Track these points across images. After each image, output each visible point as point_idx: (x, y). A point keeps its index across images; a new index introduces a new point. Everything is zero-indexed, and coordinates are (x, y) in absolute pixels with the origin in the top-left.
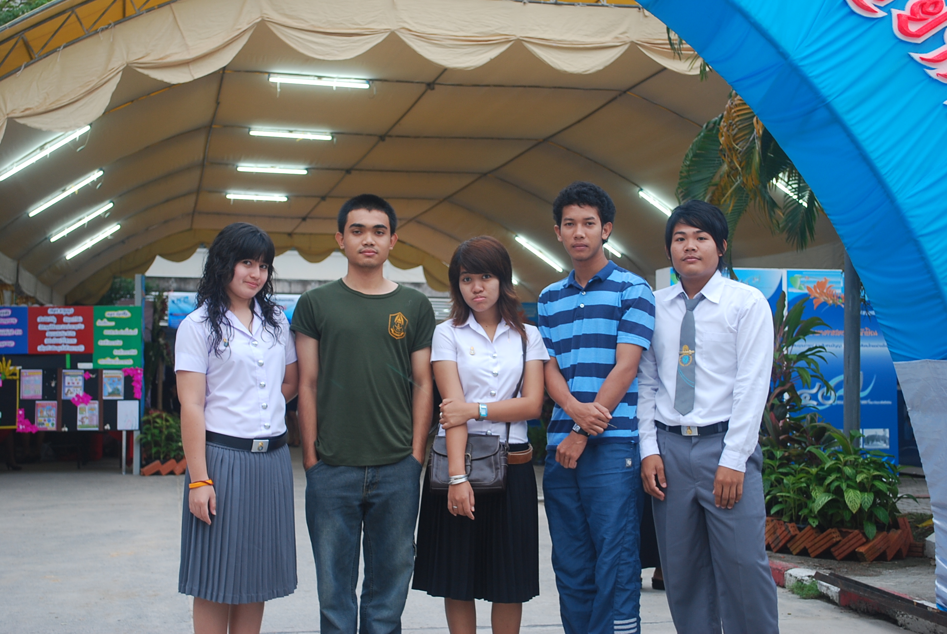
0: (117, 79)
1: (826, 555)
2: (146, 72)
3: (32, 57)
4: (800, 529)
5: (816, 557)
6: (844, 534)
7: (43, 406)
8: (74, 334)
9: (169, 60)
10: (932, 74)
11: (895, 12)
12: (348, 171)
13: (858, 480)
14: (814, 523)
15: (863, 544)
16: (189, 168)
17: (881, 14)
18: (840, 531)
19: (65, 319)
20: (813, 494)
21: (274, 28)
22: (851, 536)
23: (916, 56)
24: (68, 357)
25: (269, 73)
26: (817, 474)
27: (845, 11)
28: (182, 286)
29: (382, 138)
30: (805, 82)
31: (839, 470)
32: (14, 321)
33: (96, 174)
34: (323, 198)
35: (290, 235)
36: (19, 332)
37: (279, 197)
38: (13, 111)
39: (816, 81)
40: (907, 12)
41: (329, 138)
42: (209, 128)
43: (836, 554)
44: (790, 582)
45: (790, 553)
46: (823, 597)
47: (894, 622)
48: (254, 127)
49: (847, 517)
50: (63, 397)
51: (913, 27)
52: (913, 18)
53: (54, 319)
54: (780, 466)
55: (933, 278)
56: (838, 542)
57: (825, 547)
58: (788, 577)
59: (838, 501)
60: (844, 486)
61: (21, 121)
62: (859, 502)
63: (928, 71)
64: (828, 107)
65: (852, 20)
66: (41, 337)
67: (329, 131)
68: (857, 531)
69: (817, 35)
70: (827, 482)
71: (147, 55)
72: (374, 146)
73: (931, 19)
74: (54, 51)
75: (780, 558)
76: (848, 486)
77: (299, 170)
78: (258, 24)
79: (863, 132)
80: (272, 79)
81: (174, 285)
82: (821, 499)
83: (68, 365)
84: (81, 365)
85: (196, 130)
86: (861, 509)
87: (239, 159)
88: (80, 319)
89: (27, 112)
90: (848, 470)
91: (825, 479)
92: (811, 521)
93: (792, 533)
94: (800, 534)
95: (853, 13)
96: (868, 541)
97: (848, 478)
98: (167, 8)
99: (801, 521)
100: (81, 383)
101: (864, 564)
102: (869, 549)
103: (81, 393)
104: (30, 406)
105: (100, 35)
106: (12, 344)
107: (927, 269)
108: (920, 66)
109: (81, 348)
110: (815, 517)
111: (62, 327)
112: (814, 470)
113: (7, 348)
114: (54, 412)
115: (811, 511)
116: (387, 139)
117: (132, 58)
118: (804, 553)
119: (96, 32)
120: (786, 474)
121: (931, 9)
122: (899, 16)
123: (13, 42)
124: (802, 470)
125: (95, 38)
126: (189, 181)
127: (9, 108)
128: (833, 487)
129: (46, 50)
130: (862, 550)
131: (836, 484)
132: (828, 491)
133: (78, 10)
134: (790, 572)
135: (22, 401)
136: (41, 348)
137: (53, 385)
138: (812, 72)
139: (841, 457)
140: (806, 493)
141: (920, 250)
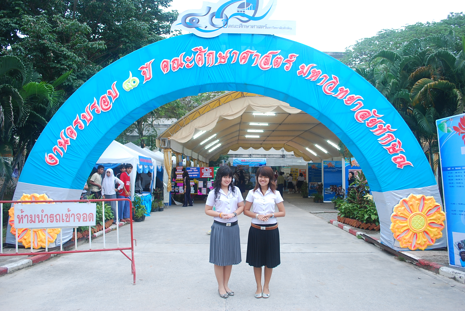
0: (218, 119)
1: (367, 229)
2: (224, 117)
3: (200, 115)
4: (362, 223)
5: (365, 229)
6: (371, 225)
7: (203, 189)
8: (210, 173)
9: (229, 114)
10: (374, 134)
11: (366, 121)
12: (273, 131)
13: (374, 213)
14: (365, 222)
15: (375, 227)
16: (236, 131)
17: (363, 122)
18: (371, 224)
19: (208, 170)
20: (365, 215)
21: (251, 106)
22: (373, 225)
23: (371, 130)
24: (208, 178)
25: (252, 113)
26: (366, 211)
27: (356, 122)
28: (236, 156)
29: (280, 124)
30: (347, 136)
31: (370, 210)
32: (197, 170)
33: (215, 135)
34: (268, 136)
35: (261, 144)
36: (198, 173)
37: (258, 137)
38: (196, 127)
39: (349, 136)
40: (369, 122)
41: (268, 125)
42: (240, 123)
43: (369, 229)
44: (357, 235)
45: (360, 228)
46: (362, 239)
47: (374, 245)
48: (250, 123)
49: (372, 221)
50: (207, 187)
51: (370, 125)
52: (370, 123)
53: (205, 170)
54: (359, 209)
55: (375, 175)
56: (370, 226)
57: (367, 227)
58: (356, 234)
59: (370, 217)
60: (371, 214)
61: (198, 129)
62: (374, 218)
63: (374, 133)
64: (352, 141)
65: (357, 124)
66: (202, 174)
67: (267, 123)
68: (374, 224)
69: (349, 127)
70: (368, 213)
71: (224, 113)
72: (278, 126)
73: (374, 123)
74: (205, 113)
75: (357, 230)
76: (372, 214)
77: (262, 131)
78: (248, 105)
79: (359, 146)
80: (253, 114)
81: (234, 156)
82: (366, 217)
83: (208, 180)
84: (211, 180)
85: (237, 124)
86: (375, 219)
87: (247, 129)
88: (211, 170)
89: (199, 127)
90: (372, 211)
91: (367, 212)
92: (364, 221)
93: (360, 224)
94: (362, 224)
95: (357, 122)
96: (376, 226)
97: (372, 212)
98: (228, 103)
99: (362, 221)
100: (211, 184)
101: (375, 231)
102: (376, 228)
103: (211, 186)
104: (200, 189)
105: (214, 109)
106: (196, 175)
107: (374, 174)
108: (372, 132)
109: (211, 176)
110: (365, 221)
111: (207, 172)
112: (365, 210)
113: (195, 176)
114: (205, 190)
115: (364, 219)
116: (281, 125)
117: (221, 114)
118: (363, 228)
119: (213, 109)
120: (359, 211)
121: (374, 121)
122: (367, 122)
123: (196, 112)
124: (363, 210)
125: (213, 110)
126: (237, 134)
127: (195, 126)
128: (369, 214)
129: (203, 113)
130: (375, 228)
131: (370, 213)
132: (368, 215)
133: (209, 104)
134: (357, 233)
135: (199, 188)
136: (202, 176)
137: (205, 184)
138: (349, 134)
139: (371, 207)
140: (363, 215)
141: (372, 170)
